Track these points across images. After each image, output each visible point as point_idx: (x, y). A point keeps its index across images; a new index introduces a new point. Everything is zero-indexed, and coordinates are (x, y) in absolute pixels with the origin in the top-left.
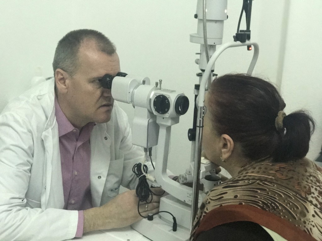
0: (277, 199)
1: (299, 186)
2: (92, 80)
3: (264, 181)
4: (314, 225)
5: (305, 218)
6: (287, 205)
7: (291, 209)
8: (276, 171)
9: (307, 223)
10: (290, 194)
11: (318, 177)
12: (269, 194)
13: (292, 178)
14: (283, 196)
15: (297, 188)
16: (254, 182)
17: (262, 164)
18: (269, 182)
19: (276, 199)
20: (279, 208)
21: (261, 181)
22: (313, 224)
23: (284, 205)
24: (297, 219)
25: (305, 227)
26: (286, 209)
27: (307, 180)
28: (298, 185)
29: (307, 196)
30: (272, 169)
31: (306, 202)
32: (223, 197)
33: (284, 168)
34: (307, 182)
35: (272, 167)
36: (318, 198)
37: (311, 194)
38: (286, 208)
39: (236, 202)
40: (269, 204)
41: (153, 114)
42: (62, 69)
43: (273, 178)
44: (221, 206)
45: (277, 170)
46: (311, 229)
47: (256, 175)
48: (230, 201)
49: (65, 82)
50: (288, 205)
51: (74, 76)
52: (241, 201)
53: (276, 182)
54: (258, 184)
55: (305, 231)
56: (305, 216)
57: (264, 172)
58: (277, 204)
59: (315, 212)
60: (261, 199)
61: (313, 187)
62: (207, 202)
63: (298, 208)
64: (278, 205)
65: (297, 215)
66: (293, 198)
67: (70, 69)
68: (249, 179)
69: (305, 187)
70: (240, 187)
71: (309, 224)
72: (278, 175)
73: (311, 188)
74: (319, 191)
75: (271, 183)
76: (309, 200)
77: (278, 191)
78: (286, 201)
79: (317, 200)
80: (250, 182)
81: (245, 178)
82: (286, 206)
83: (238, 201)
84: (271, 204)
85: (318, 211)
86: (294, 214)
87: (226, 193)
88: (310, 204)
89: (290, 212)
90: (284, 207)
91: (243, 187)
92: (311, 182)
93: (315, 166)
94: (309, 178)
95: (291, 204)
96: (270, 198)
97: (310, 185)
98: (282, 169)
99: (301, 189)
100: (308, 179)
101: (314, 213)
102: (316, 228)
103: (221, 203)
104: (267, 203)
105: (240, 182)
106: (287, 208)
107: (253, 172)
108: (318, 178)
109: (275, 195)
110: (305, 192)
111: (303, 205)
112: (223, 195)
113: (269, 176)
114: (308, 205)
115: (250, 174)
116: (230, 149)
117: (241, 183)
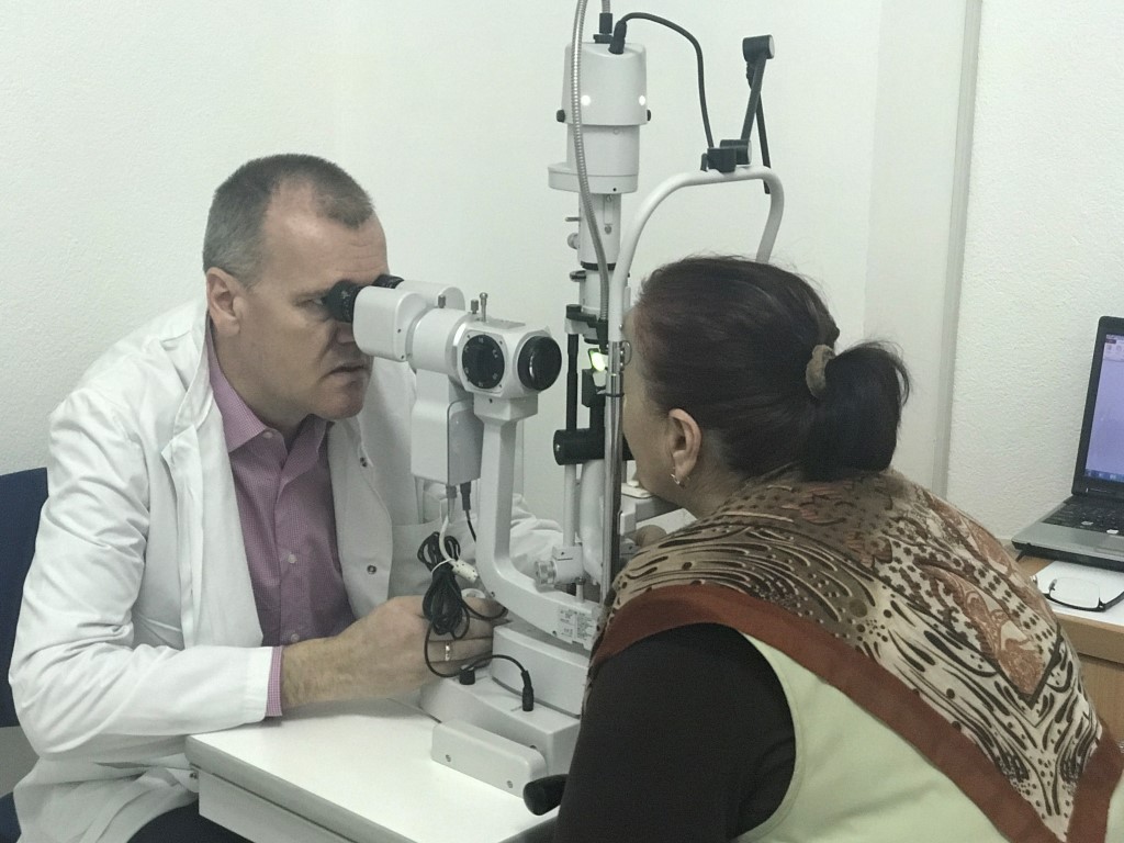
0: (792, 569)
1: (859, 541)
2: (304, 299)
3: (764, 527)
4: (887, 635)
5: (863, 618)
6: (815, 586)
7: (826, 595)
8: (802, 505)
9: (867, 631)
10: (829, 559)
11: (925, 523)
12: (770, 557)
13: (844, 520)
14: (809, 564)
15: (851, 544)
16: (740, 531)
17: (770, 486)
18: (775, 529)
19: (789, 570)
20: (793, 592)
21: (757, 527)
22: (884, 633)
23: (808, 585)
24: (840, 620)
25: (860, 639)
26: (812, 594)
27: (887, 528)
28: (856, 538)
29: (877, 565)
30: (792, 501)
31: (871, 580)
32: (655, 569)
33: (823, 497)
34: (885, 532)
35: (792, 495)
36: (909, 572)
37: (889, 562)
38: (813, 592)
39: (685, 579)
40: (768, 583)
41: (463, 388)
42: (223, 268)
43: (791, 520)
44: (649, 589)
45: (804, 501)
46: (876, 645)
47: (749, 514)
48: (672, 577)
49: (231, 306)
50: (820, 585)
51: (255, 288)
52: (698, 576)
53: (795, 530)
54: (748, 534)
55: (858, 648)
56: (864, 612)
57: (770, 507)
58: (790, 582)
59: (894, 605)
60: (750, 569)
61: (898, 545)
62: (621, 585)
63: (845, 593)
64: (793, 585)
65: (840, 610)
66: (836, 569)
67: (243, 267)
68: (726, 524)
69: (875, 544)
70: (700, 544)
71: (871, 632)
72: (805, 513)
73: (894, 547)
74: (917, 556)
75: (781, 531)
76: (881, 574)
77: (795, 550)
78: (815, 576)
79: (905, 576)
80: (728, 531)
81: (720, 521)
82: (813, 589)
83: (690, 576)
84: (773, 583)
85: (902, 602)
86: (833, 608)
87: (665, 558)
88: (882, 584)
89: (822, 603)
90: (807, 588)
91: (707, 543)
92: (898, 534)
93: (923, 497)
94: (894, 523)
95: (827, 582)
96: (774, 569)
97: (891, 540)
98: (818, 500)
99: (864, 549)
100: (890, 526)
101: (889, 608)
102: (890, 643)
103: (650, 582)
104: (763, 579)
105: (703, 531)
106: (816, 591)
107: (740, 508)
108: (925, 527)
109: (787, 562)
110: (874, 556)
111: (860, 587)
112: (657, 565)
113: (780, 515)
114: (875, 587)
115: (733, 513)
116: (691, 449)
117: (704, 533)
